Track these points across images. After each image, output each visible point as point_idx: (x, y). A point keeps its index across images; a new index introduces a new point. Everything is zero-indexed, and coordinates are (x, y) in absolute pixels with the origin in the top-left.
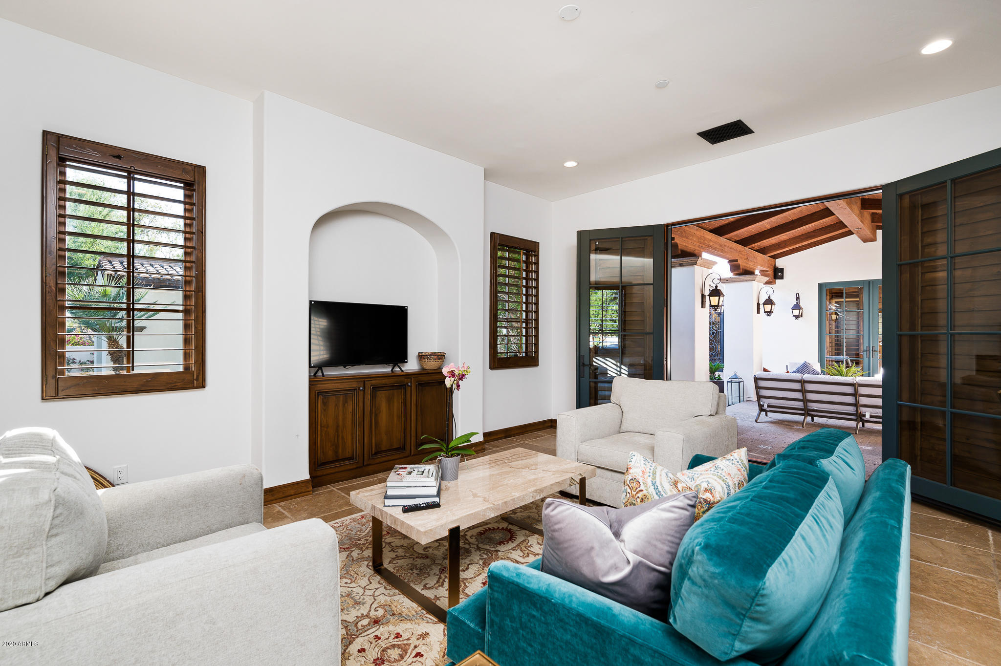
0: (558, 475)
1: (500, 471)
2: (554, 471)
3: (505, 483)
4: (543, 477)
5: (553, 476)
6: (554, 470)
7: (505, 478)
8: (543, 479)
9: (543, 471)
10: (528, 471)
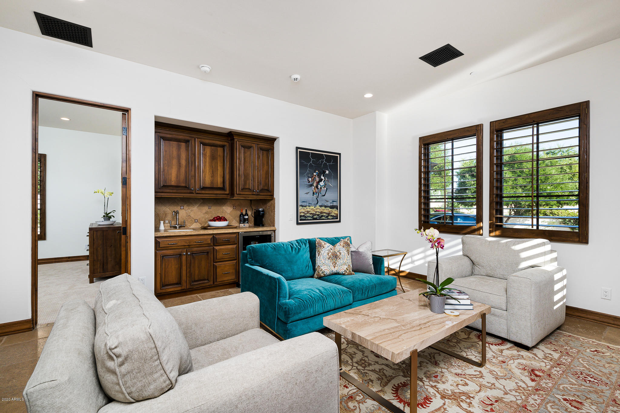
0: (358, 311)
1: (403, 316)
2: (360, 314)
3: (395, 307)
4: (369, 310)
5: (361, 310)
6: (360, 316)
7: (397, 310)
8: (369, 308)
9: (368, 316)
10: (381, 316)
